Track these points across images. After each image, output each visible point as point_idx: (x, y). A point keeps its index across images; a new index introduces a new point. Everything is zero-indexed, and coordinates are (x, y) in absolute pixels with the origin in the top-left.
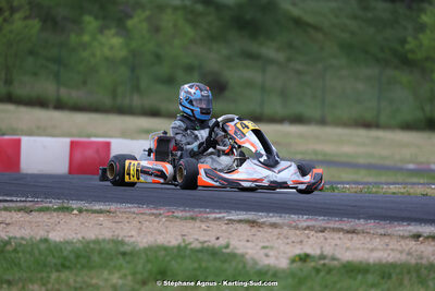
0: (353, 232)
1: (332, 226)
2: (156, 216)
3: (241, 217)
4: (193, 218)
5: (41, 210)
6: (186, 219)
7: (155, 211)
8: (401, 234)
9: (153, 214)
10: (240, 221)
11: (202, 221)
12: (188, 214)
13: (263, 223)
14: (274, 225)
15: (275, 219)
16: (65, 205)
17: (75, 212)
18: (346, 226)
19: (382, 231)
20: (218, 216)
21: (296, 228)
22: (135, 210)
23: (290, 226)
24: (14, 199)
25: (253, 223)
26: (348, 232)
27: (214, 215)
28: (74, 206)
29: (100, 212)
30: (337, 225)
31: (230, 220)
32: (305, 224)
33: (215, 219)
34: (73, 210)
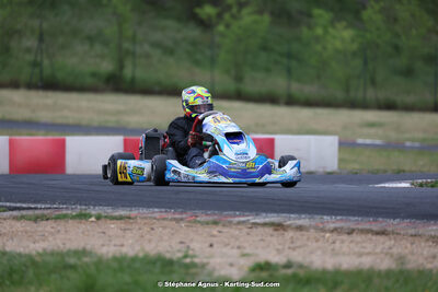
0: (383, 233)
1: (360, 227)
2: (177, 220)
3: (267, 220)
4: (215, 223)
5: (57, 218)
6: (207, 223)
7: (177, 216)
8: (433, 233)
9: (175, 219)
10: (265, 224)
11: (224, 226)
12: (211, 218)
13: (289, 226)
14: (300, 228)
15: (304, 221)
16: (84, 212)
17: (93, 219)
18: (375, 227)
19: (412, 231)
20: (242, 219)
21: (323, 230)
22: (157, 215)
23: (316, 228)
24: (39, 206)
25: (278, 226)
26: (377, 233)
27: (237, 219)
28: (93, 212)
29: (120, 218)
30: (367, 226)
31: (254, 224)
32: (332, 226)
33: (239, 223)
34: (91, 216)
